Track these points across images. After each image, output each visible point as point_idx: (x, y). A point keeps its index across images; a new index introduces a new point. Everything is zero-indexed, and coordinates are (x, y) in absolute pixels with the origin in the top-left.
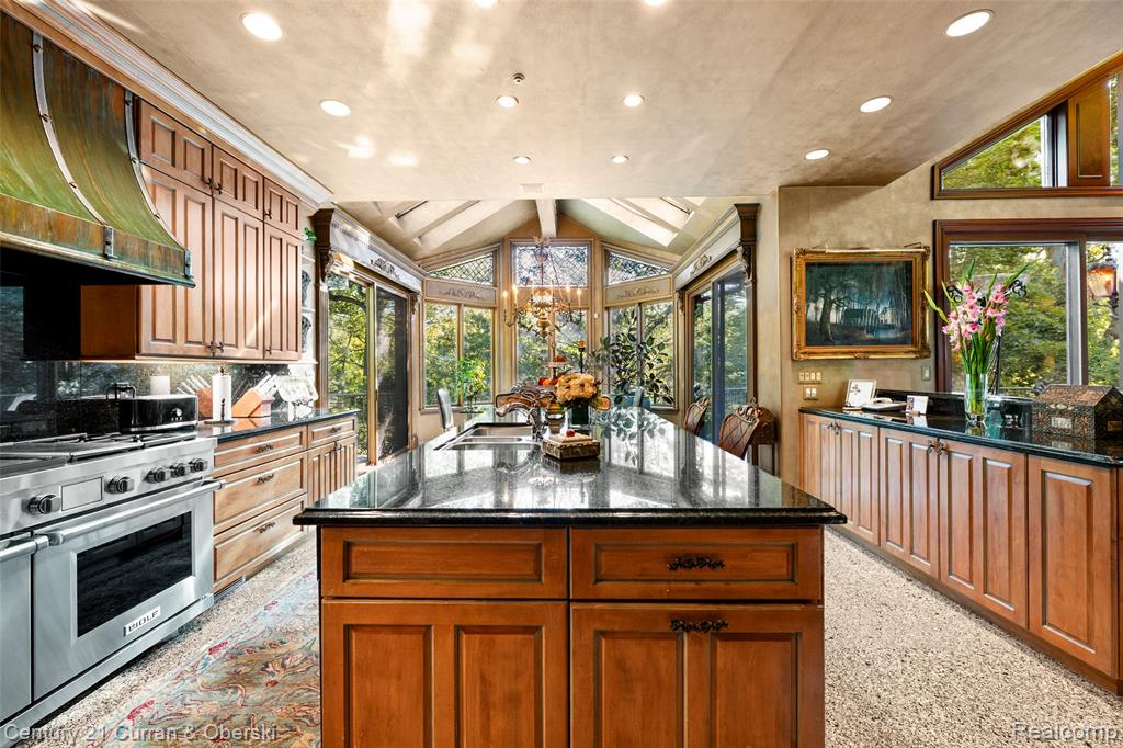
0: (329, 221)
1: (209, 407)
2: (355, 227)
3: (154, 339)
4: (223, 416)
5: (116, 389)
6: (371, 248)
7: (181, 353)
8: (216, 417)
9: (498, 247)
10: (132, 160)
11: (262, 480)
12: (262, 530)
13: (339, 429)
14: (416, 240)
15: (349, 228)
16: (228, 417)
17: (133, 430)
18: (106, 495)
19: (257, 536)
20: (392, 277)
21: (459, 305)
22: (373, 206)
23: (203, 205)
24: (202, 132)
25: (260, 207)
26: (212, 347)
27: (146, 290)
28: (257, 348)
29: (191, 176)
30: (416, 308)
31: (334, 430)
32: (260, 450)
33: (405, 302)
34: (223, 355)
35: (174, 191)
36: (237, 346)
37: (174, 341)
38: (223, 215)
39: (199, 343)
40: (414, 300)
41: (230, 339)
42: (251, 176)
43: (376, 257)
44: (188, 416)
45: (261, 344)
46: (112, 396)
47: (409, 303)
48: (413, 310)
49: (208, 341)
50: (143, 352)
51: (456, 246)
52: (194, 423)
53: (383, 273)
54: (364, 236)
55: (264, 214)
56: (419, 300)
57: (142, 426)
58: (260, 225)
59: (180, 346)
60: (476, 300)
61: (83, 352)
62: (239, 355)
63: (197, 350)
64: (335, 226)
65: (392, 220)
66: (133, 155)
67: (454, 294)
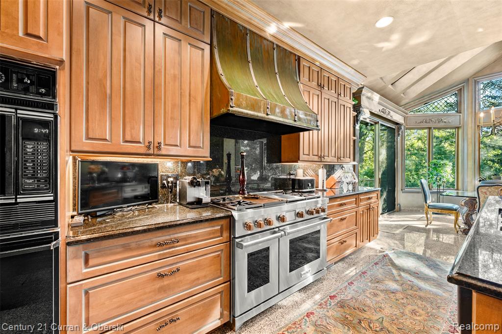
0: (361, 94)
1: (318, 183)
2: (373, 94)
3: (304, 154)
4: (323, 187)
5: (290, 174)
6: (379, 103)
7: (311, 160)
8: (320, 188)
9: (463, 86)
10: (298, 82)
11: (342, 220)
12: (342, 243)
13: (372, 198)
14: (402, 95)
15: (369, 95)
16: (325, 188)
17: (296, 190)
18: (297, 218)
19: (340, 245)
20: (389, 117)
21: (430, 128)
22: (381, 81)
23: (318, 95)
24: (317, 64)
25: (337, 92)
26: (320, 157)
27: (301, 134)
28: (335, 157)
29: (314, 84)
30: (400, 133)
31: (369, 198)
32: (341, 205)
33: (394, 131)
34: (324, 160)
35: (309, 92)
36: (328, 157)
37: (309, 155)
38: (325, 98)
39: (317, 155)
40: (399, 129)
41: (326, 154)
42: (334, 79)
43: (381, 108)
44: (312, 186)
45: (337, 155)
46: (288, 177)
47: (396, 130)
48: (399, 134)
49: (320, 154)
50: (301, 159)
51: (429, 92)
52: (314, 189)
53: (385, 116)
54: (376, 97)
55: (338, 95)
56: (403, 128)
57: (299, 189)
58: (336, 100)
59: (312, 158)
60: (444, 124)
61: (282, 160)
62: (329, 161)
63: (316, 158)
64: (363, 95)
65: (390, 86)
66: (298, 80)
67: (426, 122)
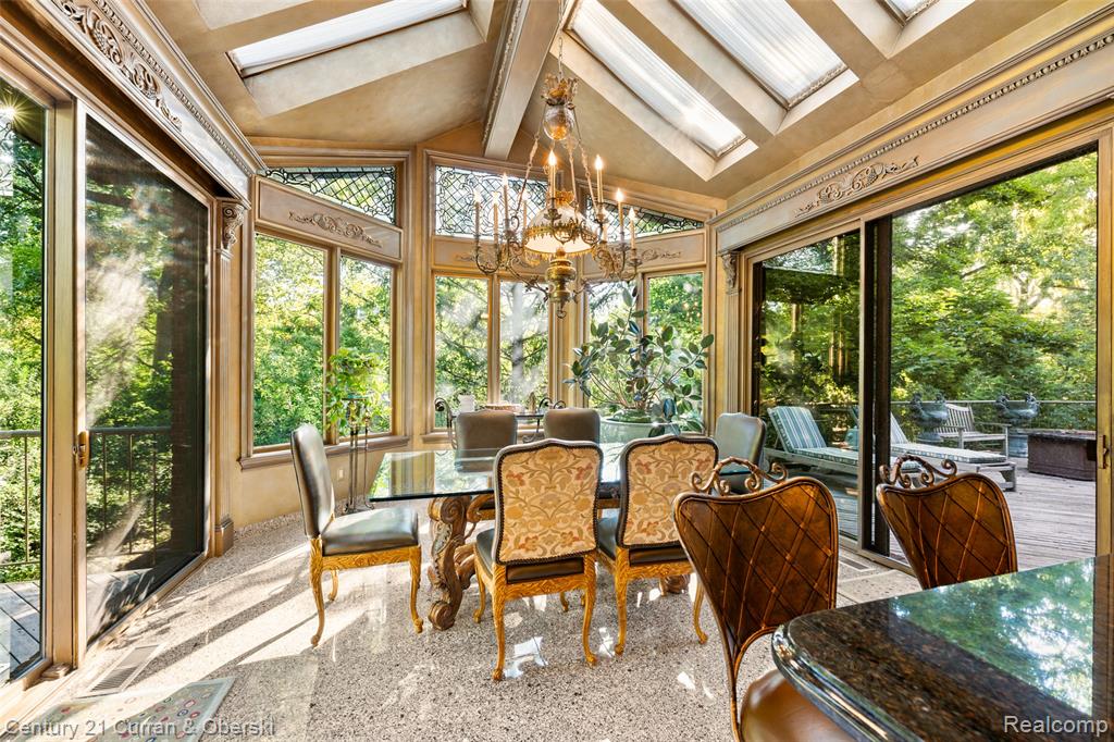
21: (331, 249)
33: (201, 212)
40: (226, 216)
47: (211, 218)
48: (225, 238)
56: (242, 217)
67: (321, 224)
